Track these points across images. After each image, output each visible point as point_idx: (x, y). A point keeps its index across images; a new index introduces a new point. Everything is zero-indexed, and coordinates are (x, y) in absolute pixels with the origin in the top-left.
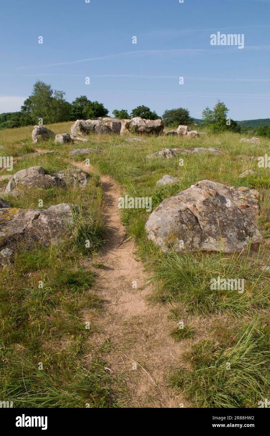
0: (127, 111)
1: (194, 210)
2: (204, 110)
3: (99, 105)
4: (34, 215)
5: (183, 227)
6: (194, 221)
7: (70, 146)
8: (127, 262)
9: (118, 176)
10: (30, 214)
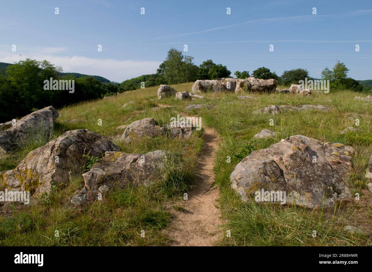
0: (248, 72)
1: (280, 163)
2: (323, 70)
3: (223, 67)
4: (133, 159)
5: (266, 179)
6: (279, 173)
7: (186, 102)
8: (208, 208)
9: (221, 129)
10: (130, 157)
